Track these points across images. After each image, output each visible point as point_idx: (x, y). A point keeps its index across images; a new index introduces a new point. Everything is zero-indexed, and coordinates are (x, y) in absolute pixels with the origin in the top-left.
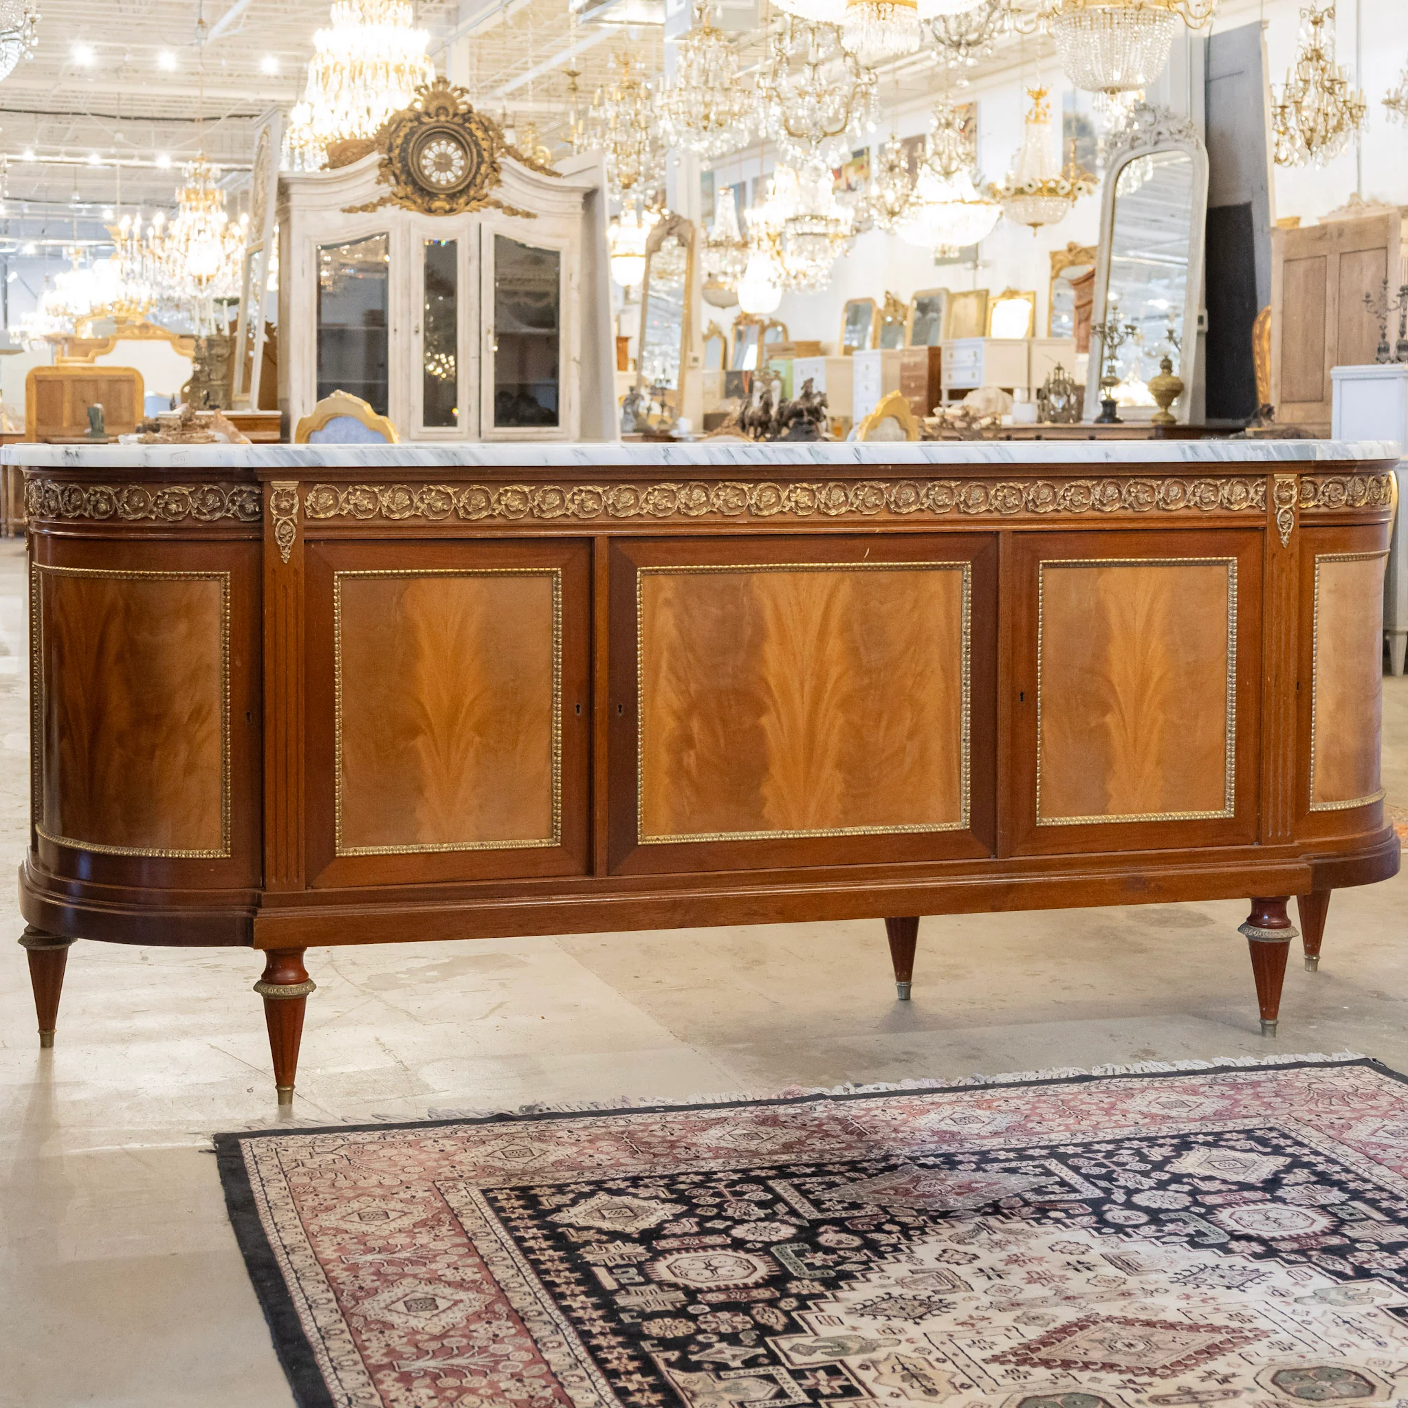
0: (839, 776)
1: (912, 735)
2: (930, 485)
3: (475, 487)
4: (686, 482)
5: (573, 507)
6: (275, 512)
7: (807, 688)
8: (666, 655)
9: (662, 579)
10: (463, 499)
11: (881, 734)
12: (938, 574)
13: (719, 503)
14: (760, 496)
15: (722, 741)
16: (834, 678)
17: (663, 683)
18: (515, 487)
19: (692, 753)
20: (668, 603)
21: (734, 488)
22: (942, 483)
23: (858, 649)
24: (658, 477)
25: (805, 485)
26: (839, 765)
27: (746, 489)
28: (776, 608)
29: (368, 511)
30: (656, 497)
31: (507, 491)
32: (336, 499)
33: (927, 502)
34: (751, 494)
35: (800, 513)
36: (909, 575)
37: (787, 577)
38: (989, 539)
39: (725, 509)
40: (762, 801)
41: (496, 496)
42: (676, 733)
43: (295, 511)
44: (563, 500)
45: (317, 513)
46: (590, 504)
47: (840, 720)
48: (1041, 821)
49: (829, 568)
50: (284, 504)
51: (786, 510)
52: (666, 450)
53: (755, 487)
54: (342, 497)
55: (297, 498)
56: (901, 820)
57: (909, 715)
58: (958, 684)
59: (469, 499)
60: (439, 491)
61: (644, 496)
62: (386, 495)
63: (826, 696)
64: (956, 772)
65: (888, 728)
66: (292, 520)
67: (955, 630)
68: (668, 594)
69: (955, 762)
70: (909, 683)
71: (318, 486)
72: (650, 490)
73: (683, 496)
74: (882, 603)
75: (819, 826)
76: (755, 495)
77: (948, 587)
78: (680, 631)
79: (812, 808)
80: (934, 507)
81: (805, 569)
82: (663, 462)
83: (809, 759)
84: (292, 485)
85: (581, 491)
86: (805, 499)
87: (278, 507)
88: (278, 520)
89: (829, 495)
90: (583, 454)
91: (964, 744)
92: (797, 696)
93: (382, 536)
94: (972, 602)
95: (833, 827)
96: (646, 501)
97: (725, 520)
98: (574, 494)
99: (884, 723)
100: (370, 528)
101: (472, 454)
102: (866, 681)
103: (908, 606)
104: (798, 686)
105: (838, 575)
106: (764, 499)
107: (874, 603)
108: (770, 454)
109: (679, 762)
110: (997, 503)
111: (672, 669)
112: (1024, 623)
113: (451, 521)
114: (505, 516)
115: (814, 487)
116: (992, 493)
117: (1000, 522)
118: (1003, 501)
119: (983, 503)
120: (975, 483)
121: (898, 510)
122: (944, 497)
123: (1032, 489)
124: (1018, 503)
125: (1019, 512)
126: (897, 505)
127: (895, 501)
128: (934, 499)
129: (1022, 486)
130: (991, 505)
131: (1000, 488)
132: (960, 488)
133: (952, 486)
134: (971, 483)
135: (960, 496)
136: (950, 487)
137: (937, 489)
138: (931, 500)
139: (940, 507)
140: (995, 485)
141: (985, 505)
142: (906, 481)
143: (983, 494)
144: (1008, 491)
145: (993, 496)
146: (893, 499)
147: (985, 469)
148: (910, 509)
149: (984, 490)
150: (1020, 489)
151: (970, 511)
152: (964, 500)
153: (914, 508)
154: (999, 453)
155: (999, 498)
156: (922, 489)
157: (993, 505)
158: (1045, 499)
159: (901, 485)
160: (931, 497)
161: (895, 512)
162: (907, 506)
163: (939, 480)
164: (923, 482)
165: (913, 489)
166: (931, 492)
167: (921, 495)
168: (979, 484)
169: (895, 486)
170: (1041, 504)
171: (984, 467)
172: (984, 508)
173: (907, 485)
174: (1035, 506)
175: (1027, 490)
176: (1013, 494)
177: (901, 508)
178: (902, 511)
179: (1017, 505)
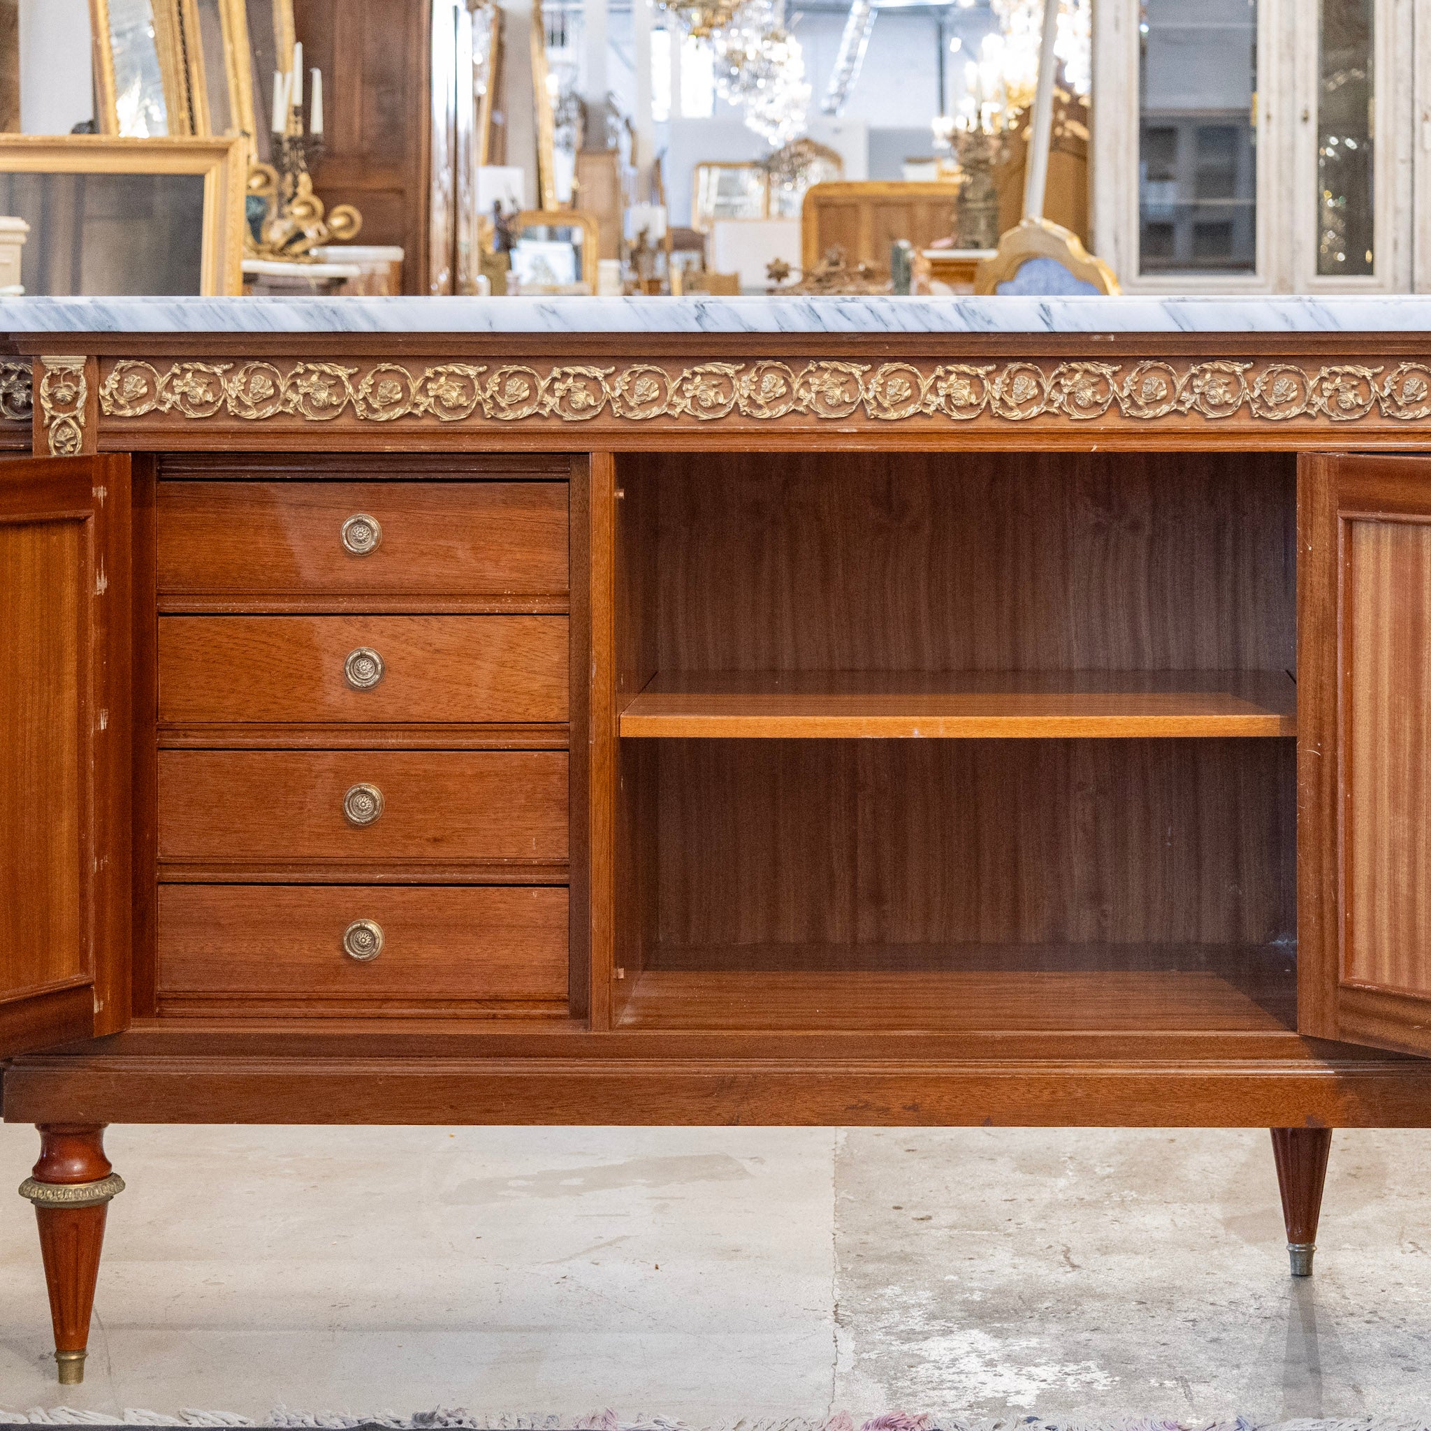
2: (1194, 370)
3: (384, 366)
4: (749, 361)
5: (552, 402)
6: (47, 405)
10: (365, 388)
13: (807, 396)
14: (884, 385)
18: (452, 368)
21: (836, 370)
22: (1217, 365)
24: (694, 352)
25: (964, 368)
27: (857, 374)
29: (204, 405)
30: (697, 387)
31: (438, 374)
32: (151, 384)
33: (1190, 399)
34: (866, 384)
35: (956, 415)
39: (820, 409)
41: (419, 383)
43: (80, 404)
44: (533, 388)
45: (122, 407)
46: (581, 398)
50: (63, 393)
51: (930, 410)
52: (701, 307)
53: (874, 370)
54: (161, 381)
55: (83, 383)
59: (374, 386)
60: (322, 373)
61: (676, 384)
62: (235, 379)
66: (75, 418)
71: (122, 363)
72: (686, 373)
73: (744, 385)
76: (874, 386)
80: (1204, 409)
82: (695, 327)
84: (75, 363)
85: (565, 375)
86: (964, 393)
87: (52, 396)
88: (53, 418)
89: (1009, 386)
90: (554, 312)
93: (226, 447)
96: (679, 392)
97: (819, 427)
98: (554, 380)
100: (206, 433)
101: (365, 314)
106: (891, 391)
108: (887, 316)
110: (1320, 402)
113: (345, 423)
114: (435, 416)
115: (981, 371)
116: (1312, 383)
117: (1324, 436)
118: (1333, 399)
119: (1296, 401)
120: (1280, 367)
121: (1134, 413)
122: (1221, 391)
123: (1389, 378)
124: (1360, 402)
125: (1362, 417)
126: (1134, 404)
127: (1130, 396)
128: (1202, 394)
129: (1367, 372)
130: (1310, 404)
131: (1327, 376)
132: (1251, 375)
133: (1234, 371)
134: (1273, 367)
135: (1253, 389)
136: (1233, 373)
137: (1208, 376)
138: (1198, 396)
139: (1214, 407)
140: (1319, 370)
141: (1298, 406)
142: (1151, 362)
143: (1295, 386)
144: (1342, 381)
145: (1314, 390)
146: (1126, 393)
147: (1291, 342)
148: (1158, 411)
149: (1297, 378)
150: (1364, 377)
151: (1269, 415)
152: (1260, 396)
153: (1165, 408)
154: (1311, 314)
155: (1326, 394)
156: (1181, 376)
157: (1313, 405)
158: (1413, 395)
159: (1142, 369)
160: (1197, 390)
161: (1131, 416)
162: (1153, 406)
163: (1213, 361)
164: (1181, 365)
165: (1166, 376)
166: (1196, 382)
167: (1179, 387)
168: (1288, 367)
169: (1131, 371)
170: (1407, 405)
171: (1286, 338)
172: (1295, 411)
173: (1153, 368)
174: (1394, 408)
175: (1380, 379)
176: (1353, 387)
177: (1140, 408)
178: (1140, 414)
179: (1359, 406)
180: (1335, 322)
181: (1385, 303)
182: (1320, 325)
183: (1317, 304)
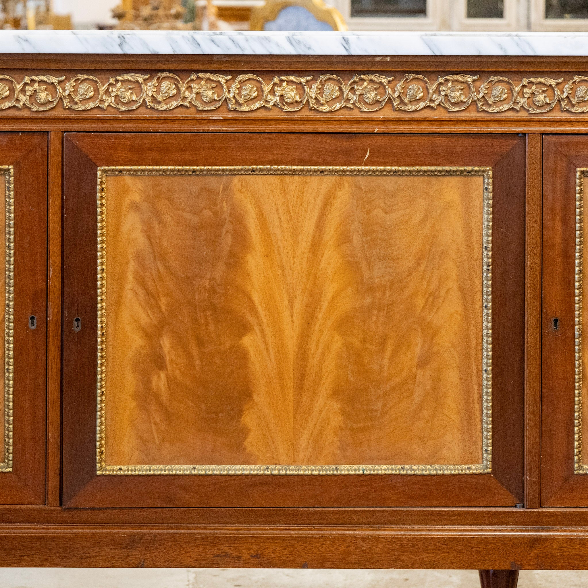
0: (336, 406)
1: (422, 363)
2: (441, 80)
4: (153, 72)
5: (24, 99)
7: (297, 306)
8: (132, 266)
9: (128, 180)
11: (386, 361)
12: (455, 180)
13: (190, 96)
14: (240, 89)
15: (197, 362)
16: (329, 296)
17: (128, 294)
19: (162, 374)
20: (135, 207)
21: (209, 79)
22: (456, 77)
23: (357, 263)
24: (117, 67)
25: (292, 78)
26: (335, 393)
27: (223, 81)
28: (261, 215)
30: (119, 89)
33: (438, 99)
34: (228, 88)
35: (287, 109)
36: (419, 181)
37: (273, 180)
38: (515, 142)
39: (198, 104)
40: (244, 432)
42: (143, 352)
44: (12, 90)
46: (43, 96)
47: (337, 343)
48: (580, 467)
49: (322, 172)
51: (270, 105)
52: (122, 37)
53: (233, 79)
56: (409, 459)
57: (419, 340)
58: (478, 306)
61: (105, 87)
63: (320, 316)
64: (477, 406)
65: (395, 353)
67: (476, 246)
68: (136, 197)
69: (476, 396)
70: (420, 302)
72: (112, 80)
73: (149, 88)
74: (386, 212)
75: (310, 461)
76: (234, 89)
77: (466, 194)
78: (149, 238)
79: (303, 442)
80: (447, 105)
81: (294, 173)
82: (118, 51)
83: (300, 387)
85: (33, 81)
86: (292, 94)
89: (321, 90)
90: (27, 40)
91: (485, 375)
92: (286, 314)
94: (493, 213)
95: (327, 464)
96: (107, 92)
97: (198, 116)
98: (26, 84)
99: (389, 347)
102: (368, 300)
103: (418, 217)
104: (286, 303)
105: (332, 179)
106: (244, 93)
107: (378, 213)
108: (243, 43)
109: (147, 383)
110: (522, 101)
111: (141, 281)
112: (558, 239)
115: (303, 80)
116: (517, 89)
117: (525, 123)
118: (530, 99)
119: (507, 100)
120: (496, 78)
121: (403, 108)
122: (458, 94)
123: (567, 86)
124: (548, 101)
125: (549, 111)
126: (402, 102)
127: (399, 97)
128: (446, 95)
129: (553, 82)
130: (516, 103)
131: (527, 84)
132: (478, 83)
133: (467, 81)
134: (492, 78)
135: (479, 92)
136: (466, 82)
137: (450, 84)
138: (443, 97)
139: (454, 104)
140: (521, 81)
141: (508, 104)
142: (413, 75)
143: (506, 91)
144: (536, 88)
145: (518, 93)
146: (397, 95)
147: (504, 62)
148: (417, 106)
149: (507, 86)
150: (551, 85)
151: (489, 110)
152: (483, 97)
153: (422, 105)
154: (518, 45)
155: (526, 96)
156: (432, 84)
157: (518, 103)
158: (582, 97)
159: (407, 80)
160: (443, 93)
161: (400, 110)
162: (415, 103)
163: (453, 74)
164: (433, 77)
165: (421, 83)
166: (443, 88)
167: (431, 91)
168: (502, 79)
169: (400, 80)
170: (578, 103)
171: (501, 60)
172: (506, 107)
173: (414, 79)
174: (570, 105)
175: (561, 86)
176: (544, 92)
177: (406, 104)
178: (406, 108)
179: (547, 104)
180: (532, 49)
181: (565, 37)
182: (523, 51)
183: (521, 38)
